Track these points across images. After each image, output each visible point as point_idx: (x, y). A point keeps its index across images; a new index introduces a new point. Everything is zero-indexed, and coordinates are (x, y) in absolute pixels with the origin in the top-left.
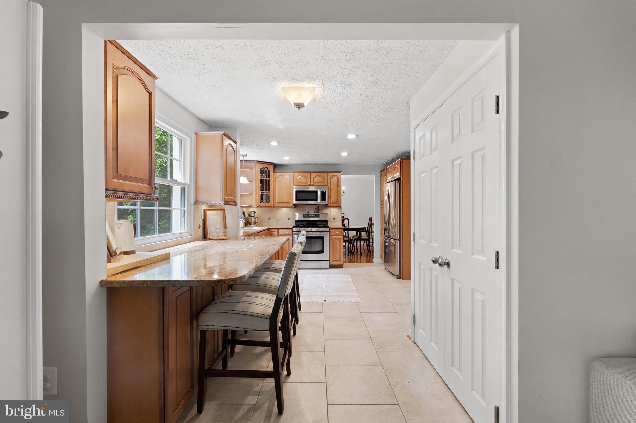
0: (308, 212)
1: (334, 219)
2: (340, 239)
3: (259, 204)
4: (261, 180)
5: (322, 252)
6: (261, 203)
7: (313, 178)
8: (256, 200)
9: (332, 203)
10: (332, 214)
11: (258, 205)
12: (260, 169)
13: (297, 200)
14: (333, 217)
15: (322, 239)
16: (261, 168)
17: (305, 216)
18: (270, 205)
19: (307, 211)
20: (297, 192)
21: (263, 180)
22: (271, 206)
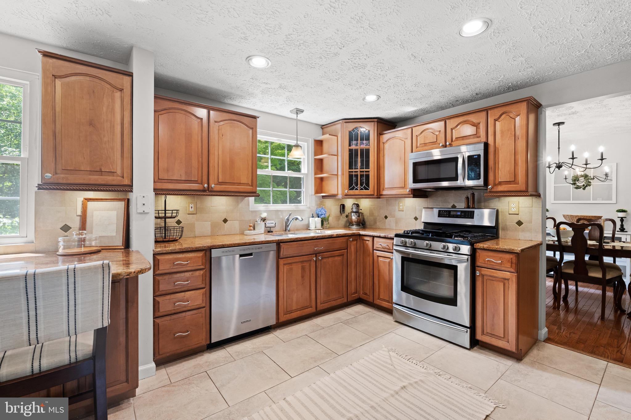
0: (454, 207)
1: (520, 223)
2: (508, 280)
3: (346, 191)
4: (350, 151)
5: (452, 301)
6: (352, 189)
7: (452, 129)
8: (343, 185)
9: (500, 183)
10: (513, 210)
11: (345, 194)
12: (350, 132)
13: (415, 181)
14: (516, 219)
15: (453, 271)
16: (351, 129)
17: (441, 214)
18: (369, 193)
19: (452, 204)
20: (415, 165)
21: (356, 151)
22: (373, 195)
